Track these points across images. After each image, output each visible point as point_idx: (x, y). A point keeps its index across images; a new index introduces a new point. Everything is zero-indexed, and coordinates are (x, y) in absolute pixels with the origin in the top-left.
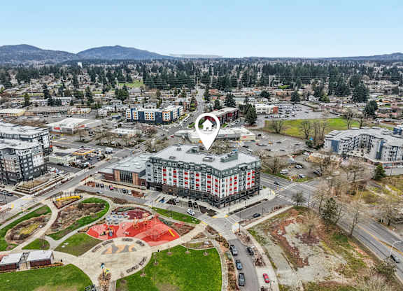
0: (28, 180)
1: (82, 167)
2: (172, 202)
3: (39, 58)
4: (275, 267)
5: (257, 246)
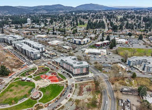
0: (36, 60)
1: (50, 58)
2: (64, 72)
4: (73, 94)
5: (74, 88)
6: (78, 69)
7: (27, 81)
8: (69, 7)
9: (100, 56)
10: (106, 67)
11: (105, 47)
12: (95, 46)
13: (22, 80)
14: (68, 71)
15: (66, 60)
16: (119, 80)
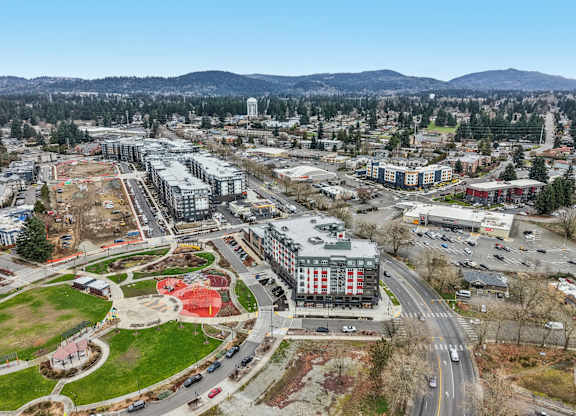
1: (245, 221)
2: (264, 282)
3: (394, 86)
4: (242, 389)
5: (263, 360)
6: (320, 270)
7: (93, 290)
8: (423, 79)
9: (473, 238)
10: (481, 287)
11: (512, 206)
12: (467, 198)
13: (77, 286)
14: (283, 280)
15: (285, 228)
16: (534, 365)
